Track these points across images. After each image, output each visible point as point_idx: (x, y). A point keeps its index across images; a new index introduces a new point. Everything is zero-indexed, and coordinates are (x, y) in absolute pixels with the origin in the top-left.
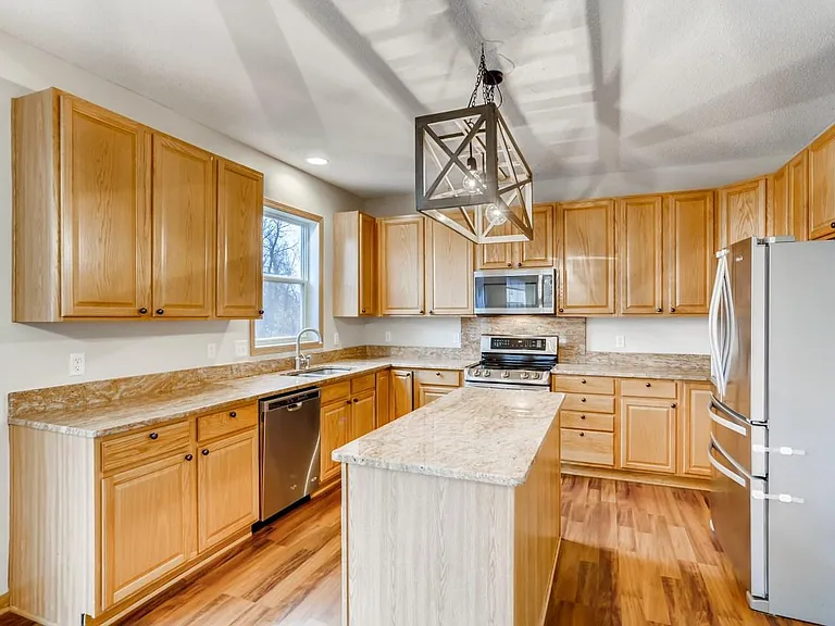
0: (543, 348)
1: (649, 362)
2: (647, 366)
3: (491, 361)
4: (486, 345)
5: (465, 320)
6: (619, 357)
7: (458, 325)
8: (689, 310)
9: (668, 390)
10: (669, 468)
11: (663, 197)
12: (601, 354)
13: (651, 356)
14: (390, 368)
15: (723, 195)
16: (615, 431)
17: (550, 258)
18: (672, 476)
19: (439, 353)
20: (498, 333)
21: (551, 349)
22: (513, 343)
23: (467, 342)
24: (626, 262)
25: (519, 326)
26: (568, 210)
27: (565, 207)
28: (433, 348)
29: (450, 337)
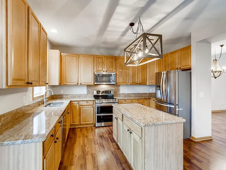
0: (110, 93)
2: (132, 96)
4: (95, 93)
5: (88, 86)
6: (126, 94)
7: (86, 87)
8: (142, 83)
12: (123, 94)
14: (71, 101)
17: (114, 70)
19: (80, 96)
20: (98, 89)
21: (112, 93)
23: (88, 92)
25: (103, 87)
26: (118, 58)
27: (118, 57)
28: (78, 94)
29: (83, 91)
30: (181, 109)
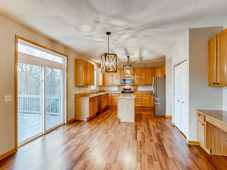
1: (146, 92)
3: (123, 92)
4: (122, 90)
6: (142, 91)
7: (117, 86)
9: (149, 95)
10: (149, 106)
11: (148, 68)
12: (140, 91)
13: (147, 91)
14: (108, 93)
15: (156, 68)
16: (142, 102)
18: (149, 107)
19: (115, 91)
20: (124, 88)
21: (132, 90)
22: (126, 89)
23: (119, 89)
24: (143, 77)
25: (127, 87)
27: (135, 69)
29: (116, 89)
30: (158, 99)
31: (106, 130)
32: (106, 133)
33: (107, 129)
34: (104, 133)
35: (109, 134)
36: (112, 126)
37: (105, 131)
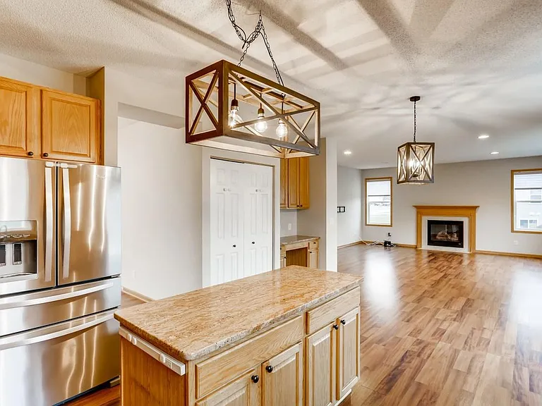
31: (424, 356)
32: (422, 345)
33: (419, 356)
34: (429, 344)
35: (411, 340)
36: (396, 368)
37: (427, 351)
